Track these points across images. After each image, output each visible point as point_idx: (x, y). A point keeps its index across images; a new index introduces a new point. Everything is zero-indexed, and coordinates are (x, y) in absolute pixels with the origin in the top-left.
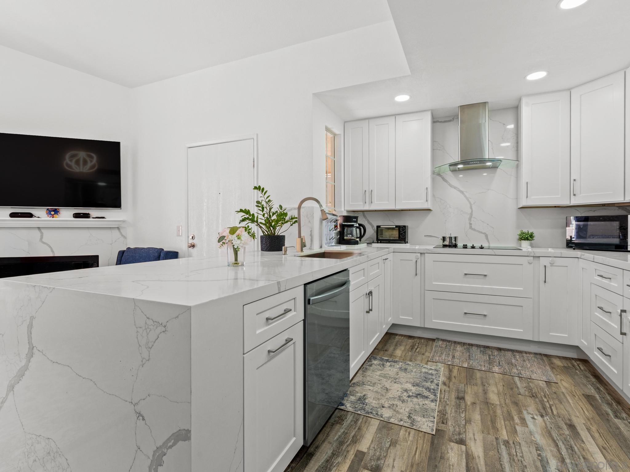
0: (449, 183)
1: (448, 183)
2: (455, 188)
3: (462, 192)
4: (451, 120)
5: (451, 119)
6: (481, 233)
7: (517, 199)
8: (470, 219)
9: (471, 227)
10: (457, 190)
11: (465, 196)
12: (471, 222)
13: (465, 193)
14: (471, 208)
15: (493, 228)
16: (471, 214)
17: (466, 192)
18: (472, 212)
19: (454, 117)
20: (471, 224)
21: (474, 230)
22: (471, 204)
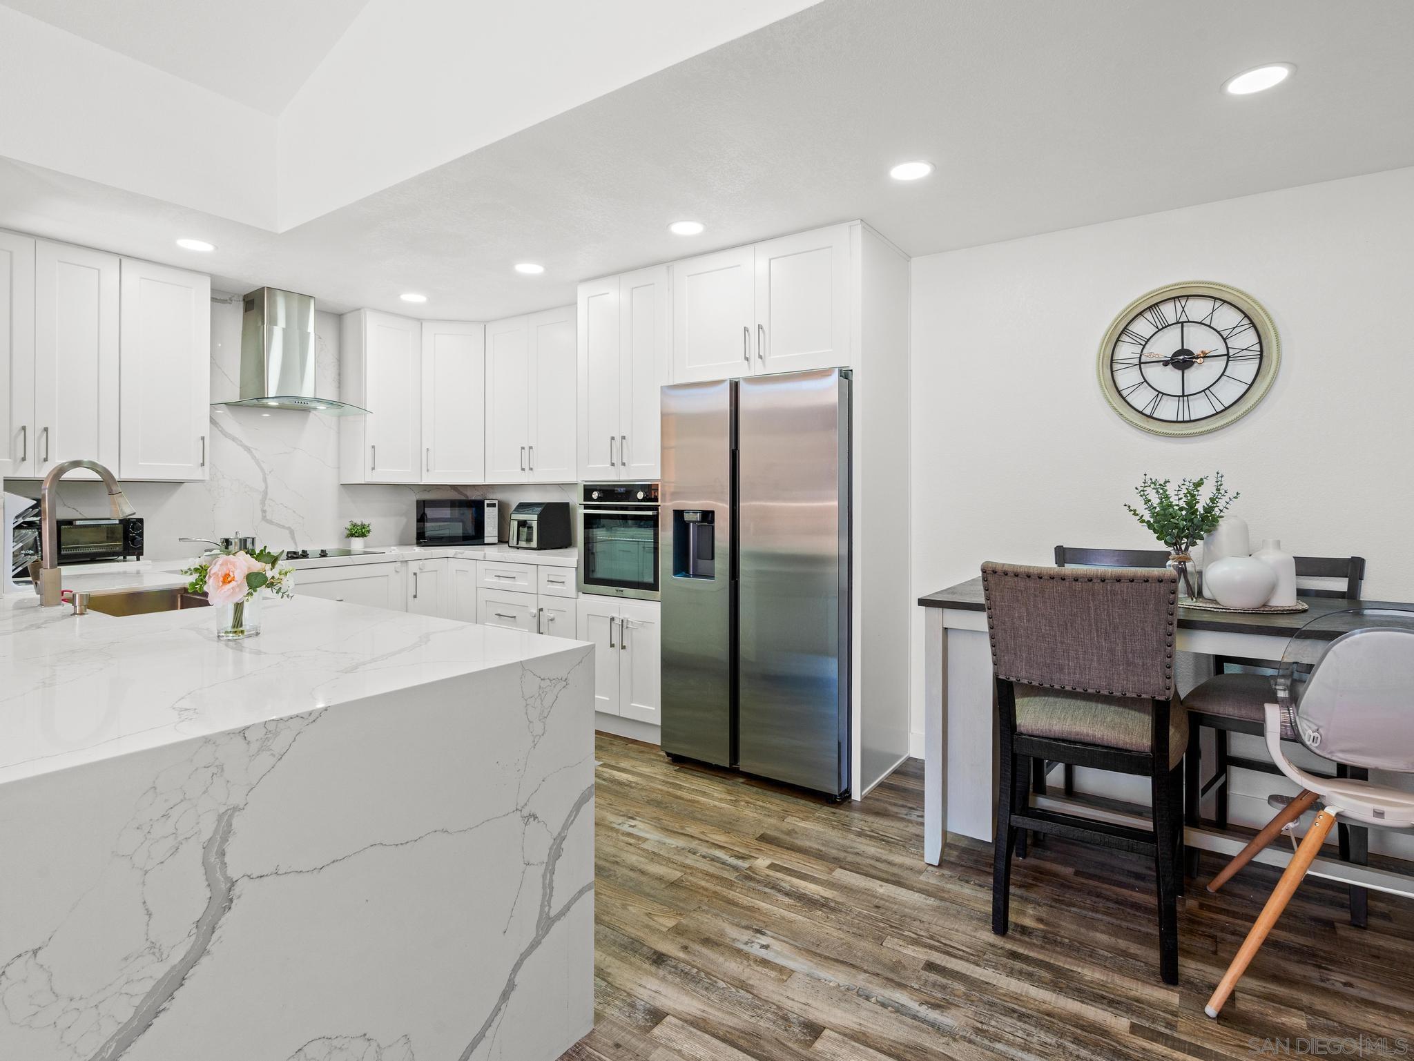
0: (222, 428)
1: (220, 429)
2: (234, 439)
3: (248, 449)
4: (227, 300)
5: (226, 297)
6: (283, 527)
7: (339, 468)
8: (263, 502)
9: (265, 517)
10: (238, 444)
11: (254, 457)
12: (265, 508)
13: (254, 451)
14: (265, 480)
15: (303, 518)
16: (266, 493)
17: (256, 449)
18: (267, 488)
19: (233, 296)
20: (264, 511)
21: (271, 522)
22: (264, 474)
